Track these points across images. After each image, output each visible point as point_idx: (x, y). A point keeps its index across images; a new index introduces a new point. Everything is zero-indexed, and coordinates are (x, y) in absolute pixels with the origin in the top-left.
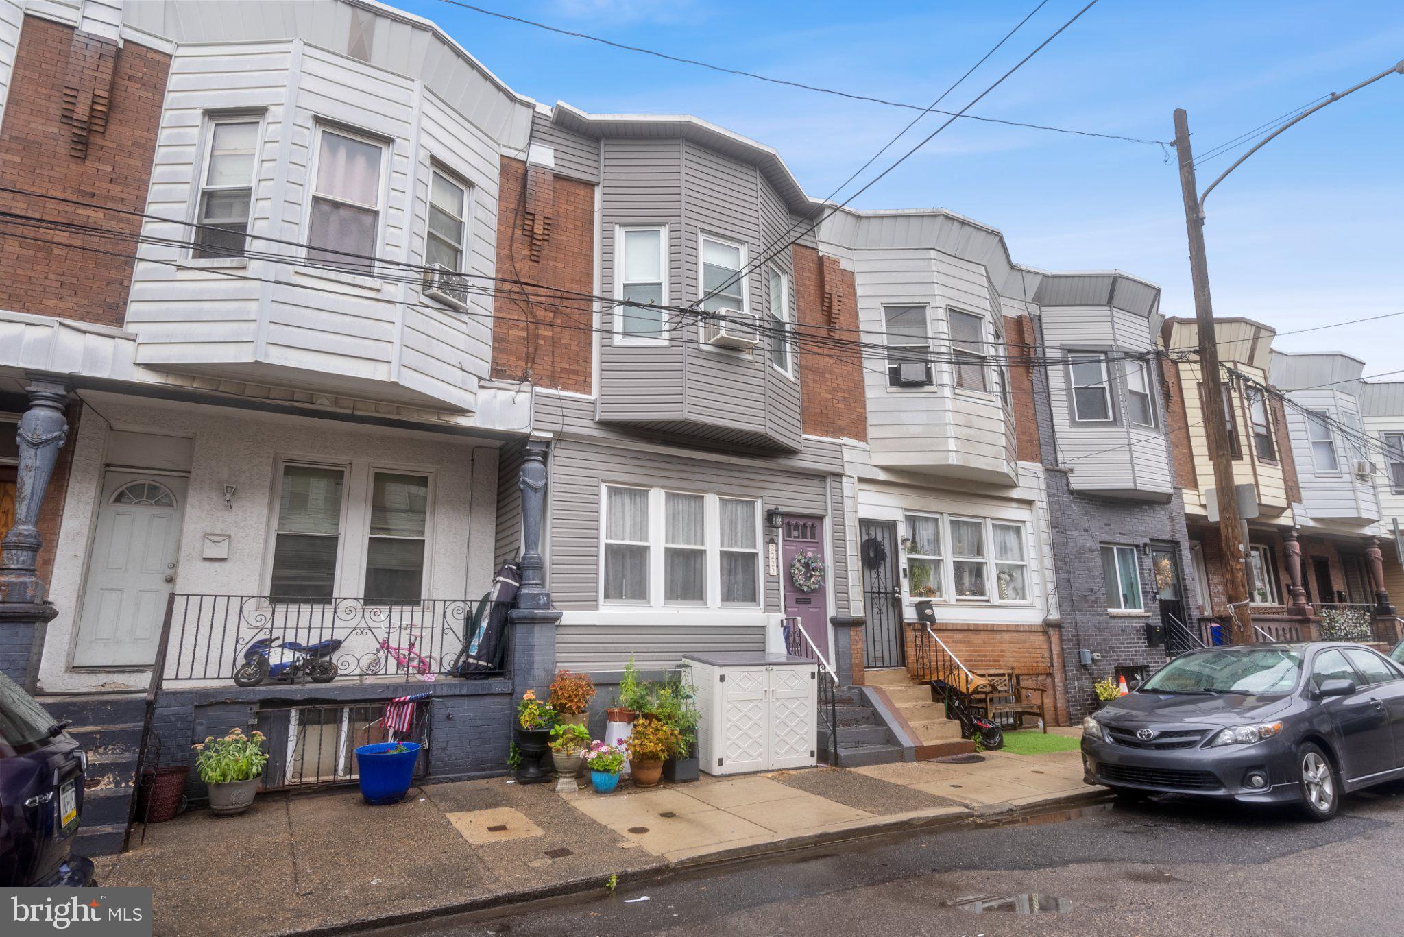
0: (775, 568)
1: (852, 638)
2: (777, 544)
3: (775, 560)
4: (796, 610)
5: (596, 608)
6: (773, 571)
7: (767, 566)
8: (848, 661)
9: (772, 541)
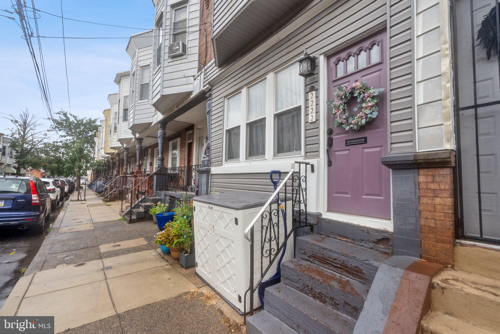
0: (314, 115)
1: (423, 186)
2: (317, 90)
3: (314, 107)
4: (346, 152)
5: (221, 165)
6: (312, 118)
7: (307, 115)
8: (413, 221)
9: (313, 89)
